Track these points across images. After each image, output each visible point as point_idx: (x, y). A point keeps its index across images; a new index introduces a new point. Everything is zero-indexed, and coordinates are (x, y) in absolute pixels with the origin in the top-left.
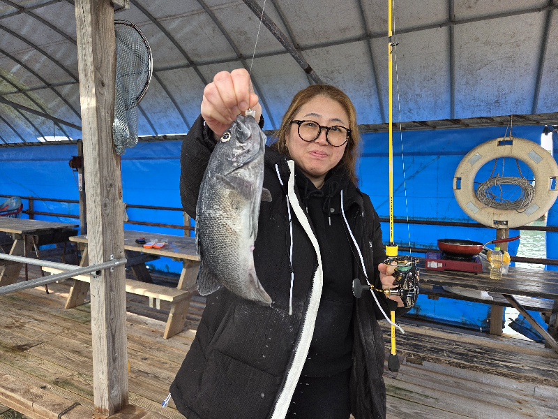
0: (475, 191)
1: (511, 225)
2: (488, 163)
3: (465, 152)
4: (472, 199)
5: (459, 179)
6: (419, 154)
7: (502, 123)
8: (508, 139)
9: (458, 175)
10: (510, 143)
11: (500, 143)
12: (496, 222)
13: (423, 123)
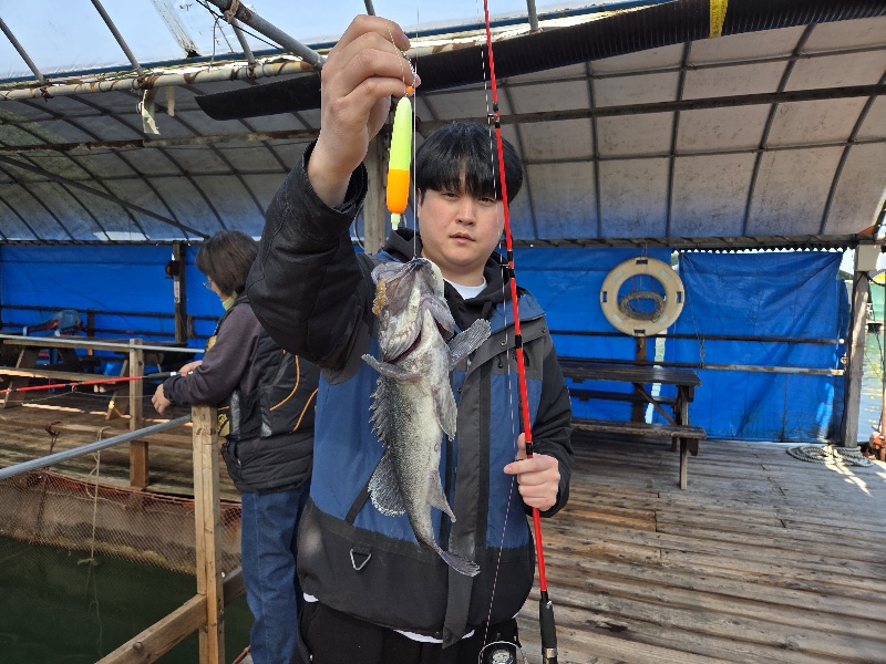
0: (619, 303)
1: (648, 333)
2: (629, 280)
3: (609, 269)
4: (617, 310)
5: (605, 293)
6: (570, 269)
7: (639, 245)
8: (643, 259)
9: (604, 289)
10: (645, 262)
11: (638, 262)
12: (636, 331)
13: (574, 241)
